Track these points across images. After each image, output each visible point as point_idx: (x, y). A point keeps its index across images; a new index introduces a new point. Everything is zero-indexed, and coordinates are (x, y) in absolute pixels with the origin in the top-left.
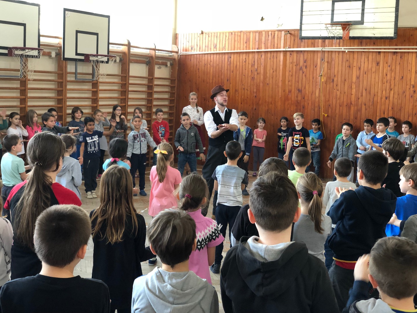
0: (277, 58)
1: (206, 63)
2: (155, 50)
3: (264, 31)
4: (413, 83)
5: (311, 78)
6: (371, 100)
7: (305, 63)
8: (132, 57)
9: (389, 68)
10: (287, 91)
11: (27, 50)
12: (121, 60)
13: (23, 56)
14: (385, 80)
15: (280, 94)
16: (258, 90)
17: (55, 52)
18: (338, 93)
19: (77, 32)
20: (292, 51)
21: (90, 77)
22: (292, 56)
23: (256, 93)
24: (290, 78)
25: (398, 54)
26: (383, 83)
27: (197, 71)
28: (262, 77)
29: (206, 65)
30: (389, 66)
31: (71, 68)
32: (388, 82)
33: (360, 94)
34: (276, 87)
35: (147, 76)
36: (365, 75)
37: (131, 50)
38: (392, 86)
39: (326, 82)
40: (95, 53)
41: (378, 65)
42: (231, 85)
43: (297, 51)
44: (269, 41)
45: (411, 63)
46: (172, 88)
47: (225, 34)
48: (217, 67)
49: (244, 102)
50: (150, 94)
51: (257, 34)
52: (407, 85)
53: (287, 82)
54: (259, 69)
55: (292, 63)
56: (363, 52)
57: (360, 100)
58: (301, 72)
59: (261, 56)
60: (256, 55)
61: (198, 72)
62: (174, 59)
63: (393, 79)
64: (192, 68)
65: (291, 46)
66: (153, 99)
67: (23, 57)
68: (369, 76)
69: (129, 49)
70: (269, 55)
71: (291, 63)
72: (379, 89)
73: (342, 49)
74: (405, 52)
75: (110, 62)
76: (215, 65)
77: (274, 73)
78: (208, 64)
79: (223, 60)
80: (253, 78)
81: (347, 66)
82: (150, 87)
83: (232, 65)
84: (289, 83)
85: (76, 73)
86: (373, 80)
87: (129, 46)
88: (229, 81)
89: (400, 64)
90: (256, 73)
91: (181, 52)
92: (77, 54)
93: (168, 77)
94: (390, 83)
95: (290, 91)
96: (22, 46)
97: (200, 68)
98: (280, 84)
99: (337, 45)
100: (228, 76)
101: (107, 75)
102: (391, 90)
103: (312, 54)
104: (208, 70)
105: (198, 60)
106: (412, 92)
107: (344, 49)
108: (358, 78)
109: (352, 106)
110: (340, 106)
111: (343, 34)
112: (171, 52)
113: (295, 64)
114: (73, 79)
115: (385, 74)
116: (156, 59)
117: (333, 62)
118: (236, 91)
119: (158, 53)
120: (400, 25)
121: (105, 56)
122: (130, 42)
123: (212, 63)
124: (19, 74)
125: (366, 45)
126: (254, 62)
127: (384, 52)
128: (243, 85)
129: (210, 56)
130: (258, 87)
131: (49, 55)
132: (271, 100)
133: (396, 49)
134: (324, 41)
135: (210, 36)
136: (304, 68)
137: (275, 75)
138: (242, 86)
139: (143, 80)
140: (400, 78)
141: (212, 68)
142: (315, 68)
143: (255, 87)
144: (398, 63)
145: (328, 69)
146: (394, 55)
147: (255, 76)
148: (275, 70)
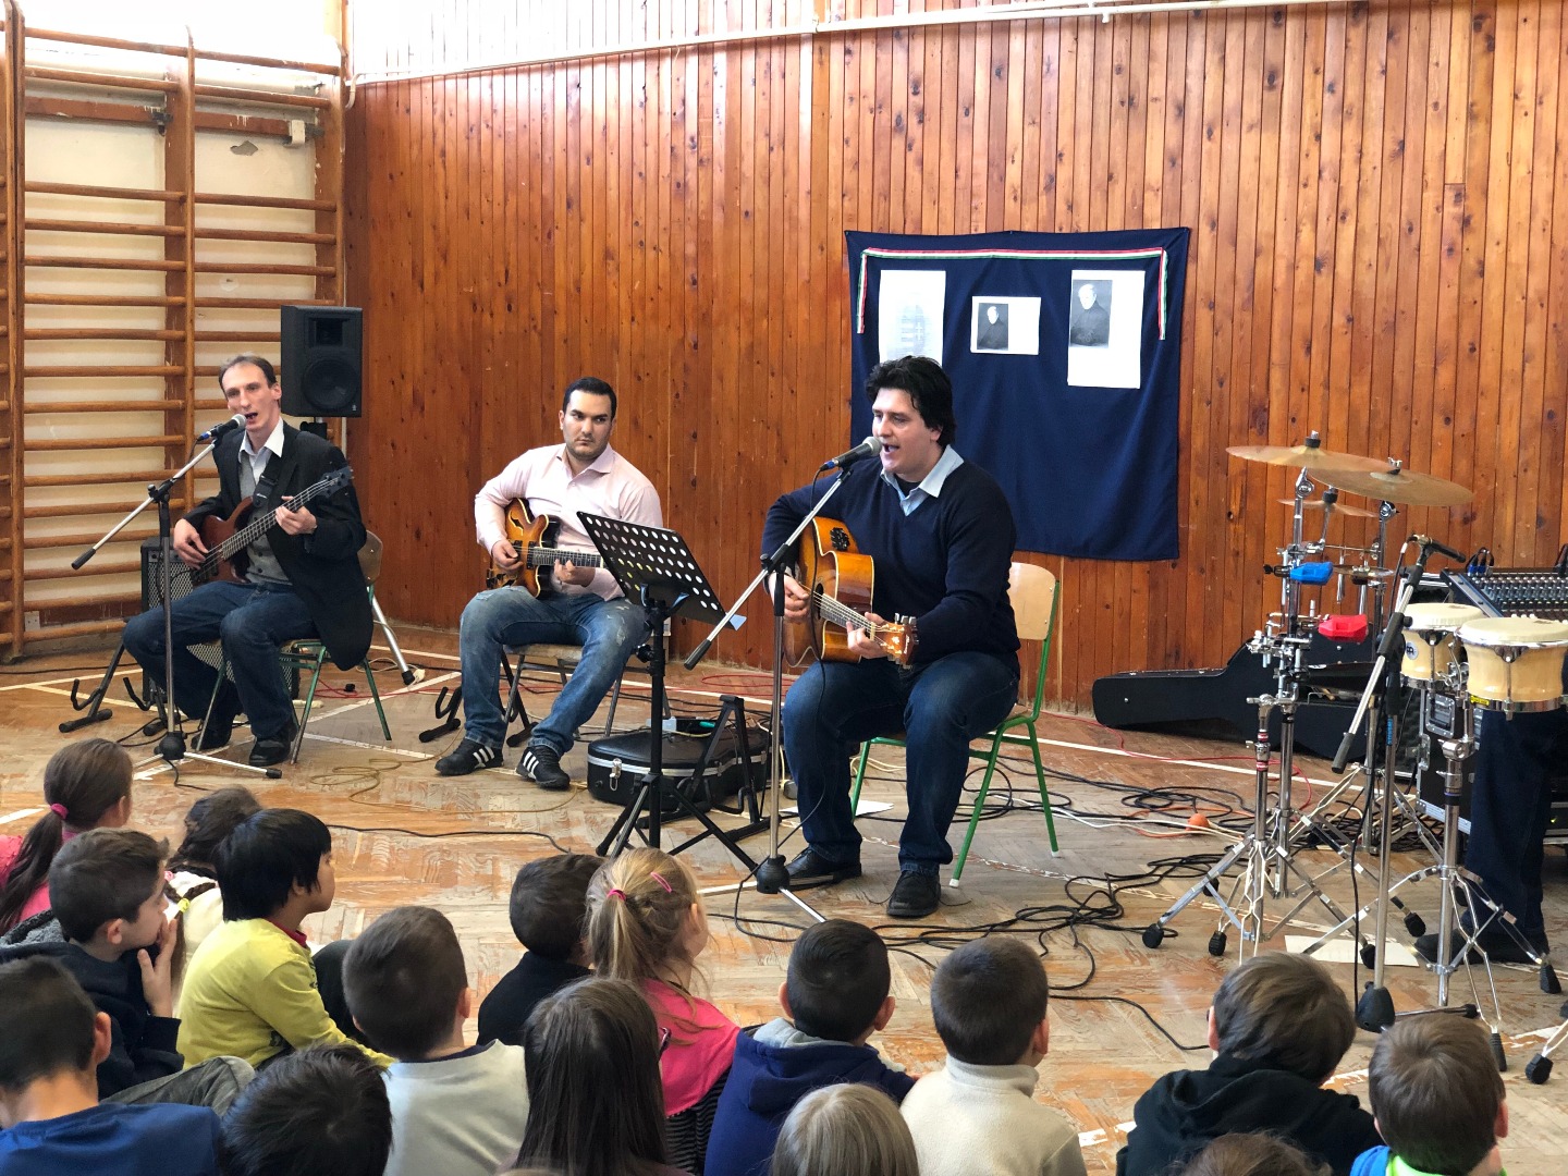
0: (784, 77)
1: (473, 120)
2: (188, 53)
4: (1455, 175)
5: (948, 175)
6: (1243, 276)
7: (915, 93)
9: (1330, 101)
14: (1309, 168)
15: (804, 264)
16: (704, 245)
20: (854, 35)
22: (854, 60)
23: (697, 259)
24: (850, 178)
25: (1374, 19)
26: (1300, 184)
27: (438, 161)
28: (719, 178)
29: (475, 132)
30: (1331, 89)
32: (1325, 175)
34: (787, 227)
36: (1207, 144)
37: (30, 53)
38: (1349, 200)
39: (1019, 193)
41: (1272, 87)
42: (586, 229)
43: (879, 35)
45: (1443, 61)
46: (324, 248)
48: (523, 140)
49: (643, 308)
52: (1425, 184)
53: (834, 201)
54: (705, 136)
55: (855, 98)
58: (898, 143)
59: (715, 69)
60: (692, 66)
61: (442, 170)
62: (326, 107)
63: (1350, 155)
64: (415, 151)
65: (851, 6)
66: (190, 302)
68: (1230, 146)
70: (748, 59)
71: (851, 99)
76: (511, 128)
77: (776, 156)
78: (483, 126)
79: (548, 100)
80: (681, 188)
81: (1116, 100)
82: (178, 242)
83: (585, 123)
84: (846, 204)
86: (1248, 168)
87: (15, 28)
88: (575, 207)
89: (1384, 73)
90: (692, 162)
91: (363, 71)
93: (304, 193)
94: (1338, 180)
97: (450, 149)
98: (804, 211)
100: (572, 180)
102: (1343, 218)
103: (948, 43)
104: (483, 157)
106: (1452, 227)
108: (1174, 164)
113: (870, 102)
115: (1307, 134)
117: (1050, 86)
118: (608, 255)
123: (498, 120)
126: (684, 101)
127: (1304, 12)
128: (637, 223)
130: (703, 226)
132: (762, 294)
136: (913, 120)
137: (780, 165)
138: (635, 228)
140: (1387, 153)
141: (499, 145)
142: (964, 121)
143: (691, 234)
144: (1379, 69)
145: (1027, 120)
146: (1356, 24)
147: (689, 176)
148: (779, 141)
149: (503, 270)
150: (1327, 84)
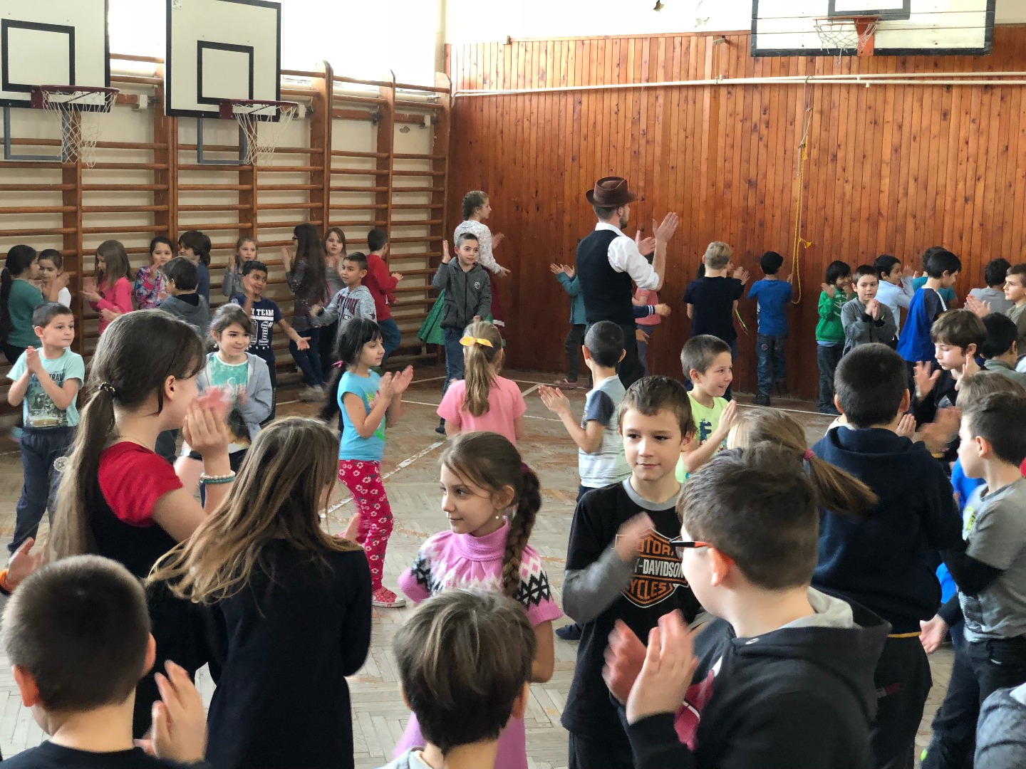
0: (695, 103)
1: (519, 117)
2: (393, 85)
3: (663, 35)
5: (780, 152)
6: (930, 204)
7: (765, 114)
8: (336, 104)
9: (973, 127)
10: (721, 185)
11: (78, 93)
12: (309, 113)
13: (69, 107)
14: (963, 156)
15: (703, 192)
16: (649, 182)
17: (146, 96)
18: (848, 188)
19: (202, 45)
20: (733, 85)
21: (234, 156)
22: (733, 98)
23: (644, 189)
24: (729, 153)
25: (994, 90)
26: (958, 163)
27: (499, 137)
28: (658, 150)
29: (520, 123)
31: (186, 134)
32: (970, 159)
33: (901, 192)
34: (694, 174)
35: (375, 151)
36: (913, 144)
37: (335, 88)
38: (981, 171)
39: (818, 163)
40: (246, 97)
41: (945, 119)
42: (582, 171)
43: (746, 86)
44: (677, 61)
46: (437, 179)
47: (566, 43)
48: (548, 128)
50: (382, 195)
51: (646, 44)
52: (1017, 166)
53: (720, 163)
54: (650, 129)
55: (733, 115)
56: (909, 85)
57: (900, 205)
58: (755, 137)
59: (657, 98)
60: (644, 95)
61: (501, 140)
62: (442, 108)
63: (982, 150)
64: (485, 130)
65: (731, 72)
66: (390, 207)
67: (67, 110)
68: (924, 145)
69: (329, 86)
70: (675, 94)
71: (731, 115)
72: (948, 178)
73: (856, 79)
74: (1011, 86)
75: (282, 118)
76: (541, 121)
77: (689, 141)
78: (525, 120)
79: (562, 108)
80: (636, 154)
81: (868, 121)
82: (382, 177)
83: (584, 121)
84: (726, 164)
85: (199, 147)
86: (933, 155)
87: (329, 76)
88: (576, 163)
89: (999, 115)
90: (643, 142)
91: (459, 91)
92: (201, 100)
93: (425, 151)
94: (976, 162)
95: (728, 185)
96: (66, 83)
97: (505, 129)
98: (704, 168)
99: (845, 70)
100: (575, 148)
101: (278, 150)
102: (979, 179)
103: (782, 93)
104: (525, 134)
105: (500, 110)
107: (862, 79)
108: (896, 152)
109: (881, 219)
110: (853, 220)
111: (859, 44)
112: (434, 90)
113: (741, 117)
114: (193, 161)
115: (962, 141)
116: (397, 109)
117: (835, 113)
119: (402, 94)
120: (1000, 18)
121: (271, 104)
122: (333, 66)
123: (534, 117)
124: (58, 152)
125: (916, 68)
126: (639, 113)
127: (961, 86)
128: (612, 170)
129: (531, 100)
130: (648, 174)
131: (132, 102)
132: (679, 207)
133: (990, 78)
134: (812, 61)
135: (529, 48)
136: (763, 127)
137: (692, 145)
139: (364, 162)
140: (1000, 151)
141: (534, 129)
142: (790, 128)
143: (642, 177)
144: (997, 113)
145: (823, 129)
146: (986, 93)
147: (641, 148)
148: (691, 134)
149: (534, 190)
150: (972, 119)
